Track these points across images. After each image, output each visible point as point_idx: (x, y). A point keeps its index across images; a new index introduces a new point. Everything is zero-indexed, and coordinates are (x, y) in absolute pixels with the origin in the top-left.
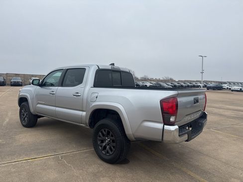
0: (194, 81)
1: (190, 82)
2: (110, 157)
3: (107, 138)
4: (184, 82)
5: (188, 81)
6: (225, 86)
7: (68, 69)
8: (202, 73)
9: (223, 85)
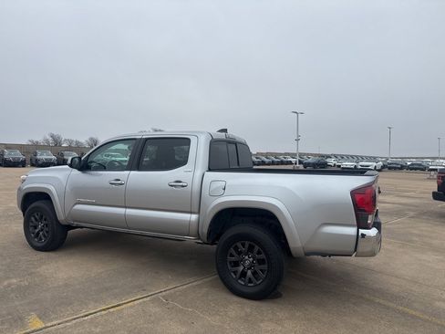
0: (281, 154)
1: (276, 155)
2: (256, 289)
3: (247, 257)
4: (267, 155)
5: (272, 154)
6: (332, 161)
7: (147, 139)
8: (297, 140)
9: (328, 160)
